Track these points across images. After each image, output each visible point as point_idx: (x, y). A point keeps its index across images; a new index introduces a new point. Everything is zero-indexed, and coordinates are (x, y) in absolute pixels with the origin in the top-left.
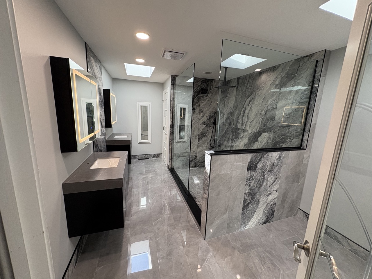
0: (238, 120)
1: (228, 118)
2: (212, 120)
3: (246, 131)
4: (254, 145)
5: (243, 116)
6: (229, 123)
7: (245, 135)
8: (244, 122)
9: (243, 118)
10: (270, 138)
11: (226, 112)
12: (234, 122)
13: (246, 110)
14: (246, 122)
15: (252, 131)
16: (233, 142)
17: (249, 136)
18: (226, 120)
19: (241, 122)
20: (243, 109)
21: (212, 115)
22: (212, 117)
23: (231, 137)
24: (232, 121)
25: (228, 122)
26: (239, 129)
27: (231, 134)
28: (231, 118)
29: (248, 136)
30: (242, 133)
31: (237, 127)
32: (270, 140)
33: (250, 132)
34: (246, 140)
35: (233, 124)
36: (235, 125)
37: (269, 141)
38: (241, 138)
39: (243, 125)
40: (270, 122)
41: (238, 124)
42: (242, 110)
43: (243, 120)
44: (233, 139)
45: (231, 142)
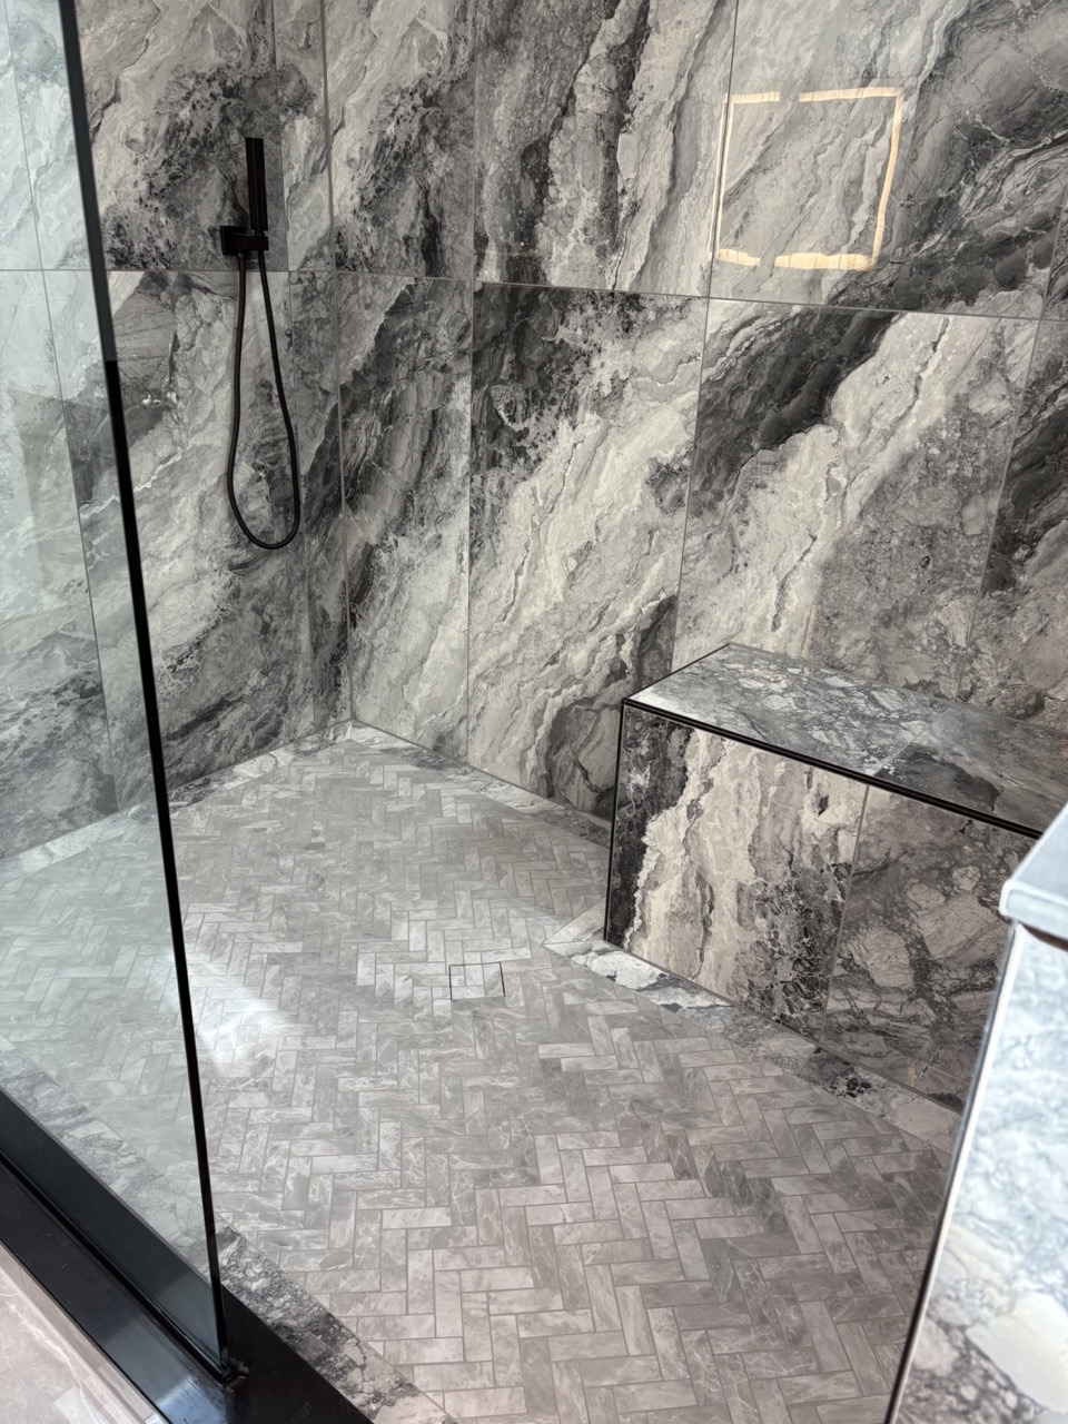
0: (543, 179)
1: (400, 174)
2: (210, 206)
3: (660, 312)
4: (779, 464)
5: (618, 119)
6: (418, 232)
7: (653, 362)
8: (635, 208)
9: (610, 150)
10: (993, 366)
11: (348, 89)
12: (494, 217)
13: (654, 40)
14: (654, 202)
15: (750, 311)
16: (494, 461)
17: (707, 364)
18: (375, 205)
19: (588, 206)
20: (612, 30)
21: (199, 126)
22: (200, 161)
23: (462, 400)
24: (462, 205)
25: (406, 218)
26: (563, 298)
27: (467, 365)
28: (441, 164)
29: (695, 366)
30: (608, 347)
31: (537, 274)
32: (997, 388)
33: (719, 315)
34: (678, 419)
35: (481, 242)
36: (500, 247)
37: (992, 403)
38: (609, 401)
39: (616, 246)
40: (1011, 169)
41: (544, 234)
42: (598, 49)
43: (612, 172)
44: (490, 427)
45: (475, 465)
